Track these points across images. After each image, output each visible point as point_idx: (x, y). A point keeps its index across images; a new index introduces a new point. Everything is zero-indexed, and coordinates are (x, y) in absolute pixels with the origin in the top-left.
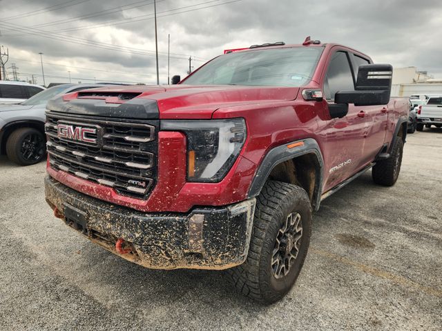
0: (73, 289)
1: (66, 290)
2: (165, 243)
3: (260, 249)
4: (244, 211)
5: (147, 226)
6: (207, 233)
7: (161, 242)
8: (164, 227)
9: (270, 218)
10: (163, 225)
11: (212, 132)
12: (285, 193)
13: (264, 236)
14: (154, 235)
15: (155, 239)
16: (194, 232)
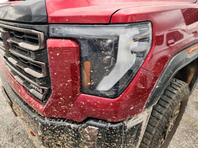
0: (23, 133)
1: (19, 133)
2: (63, 143)
3: (149, 142)
4: (140, 122)
5: (45, 129)
6: (101, 144)
7: (59, 142)
8: (61, 132)
9: (161, 117)
10: (59, 130)
11: (109, 41)
12: (175, 92)
13: (154, 132)
14: (53, 136)
15: (54, 139)
16: (88, 141)
